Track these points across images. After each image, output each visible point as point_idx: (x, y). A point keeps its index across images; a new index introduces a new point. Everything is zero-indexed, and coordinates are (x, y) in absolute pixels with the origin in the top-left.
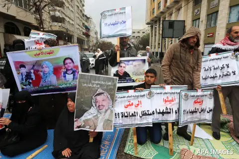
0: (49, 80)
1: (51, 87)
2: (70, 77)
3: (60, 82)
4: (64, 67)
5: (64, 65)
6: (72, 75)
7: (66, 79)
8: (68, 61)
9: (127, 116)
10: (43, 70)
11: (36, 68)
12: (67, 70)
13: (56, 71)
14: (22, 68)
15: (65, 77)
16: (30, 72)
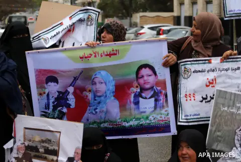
0: (105, 109)
1: (106, 125)
2: (147, 104)
4: (135, 84)
5: (138, 78)
6: (153, 99)
7: (138, 108)
8: (145, 72)
10: (94, 88)
11: (79, 83)
12: (143, 90)
13: (121, 91)
14: (50, 84)
15: (137, 103)
16: (67, 92)
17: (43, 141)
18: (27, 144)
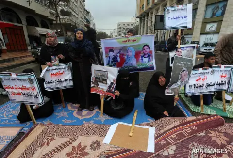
0: (131, 62)
1: (131, 68)
2: (146, 60)
3: (138, 63)
4: (142, 52)
5: (143, 50)
6: (148, 58)
7: (143, 61)
8: (146, 47)
9: (197, 87)
10: (128, 54)
11: (122, 52)
12: (144, 54)
13: (137, 55)
14: (110, 52)
15: (142, 59)
16: (117, 56)
17: (101, 75)
18: (96, 76)
